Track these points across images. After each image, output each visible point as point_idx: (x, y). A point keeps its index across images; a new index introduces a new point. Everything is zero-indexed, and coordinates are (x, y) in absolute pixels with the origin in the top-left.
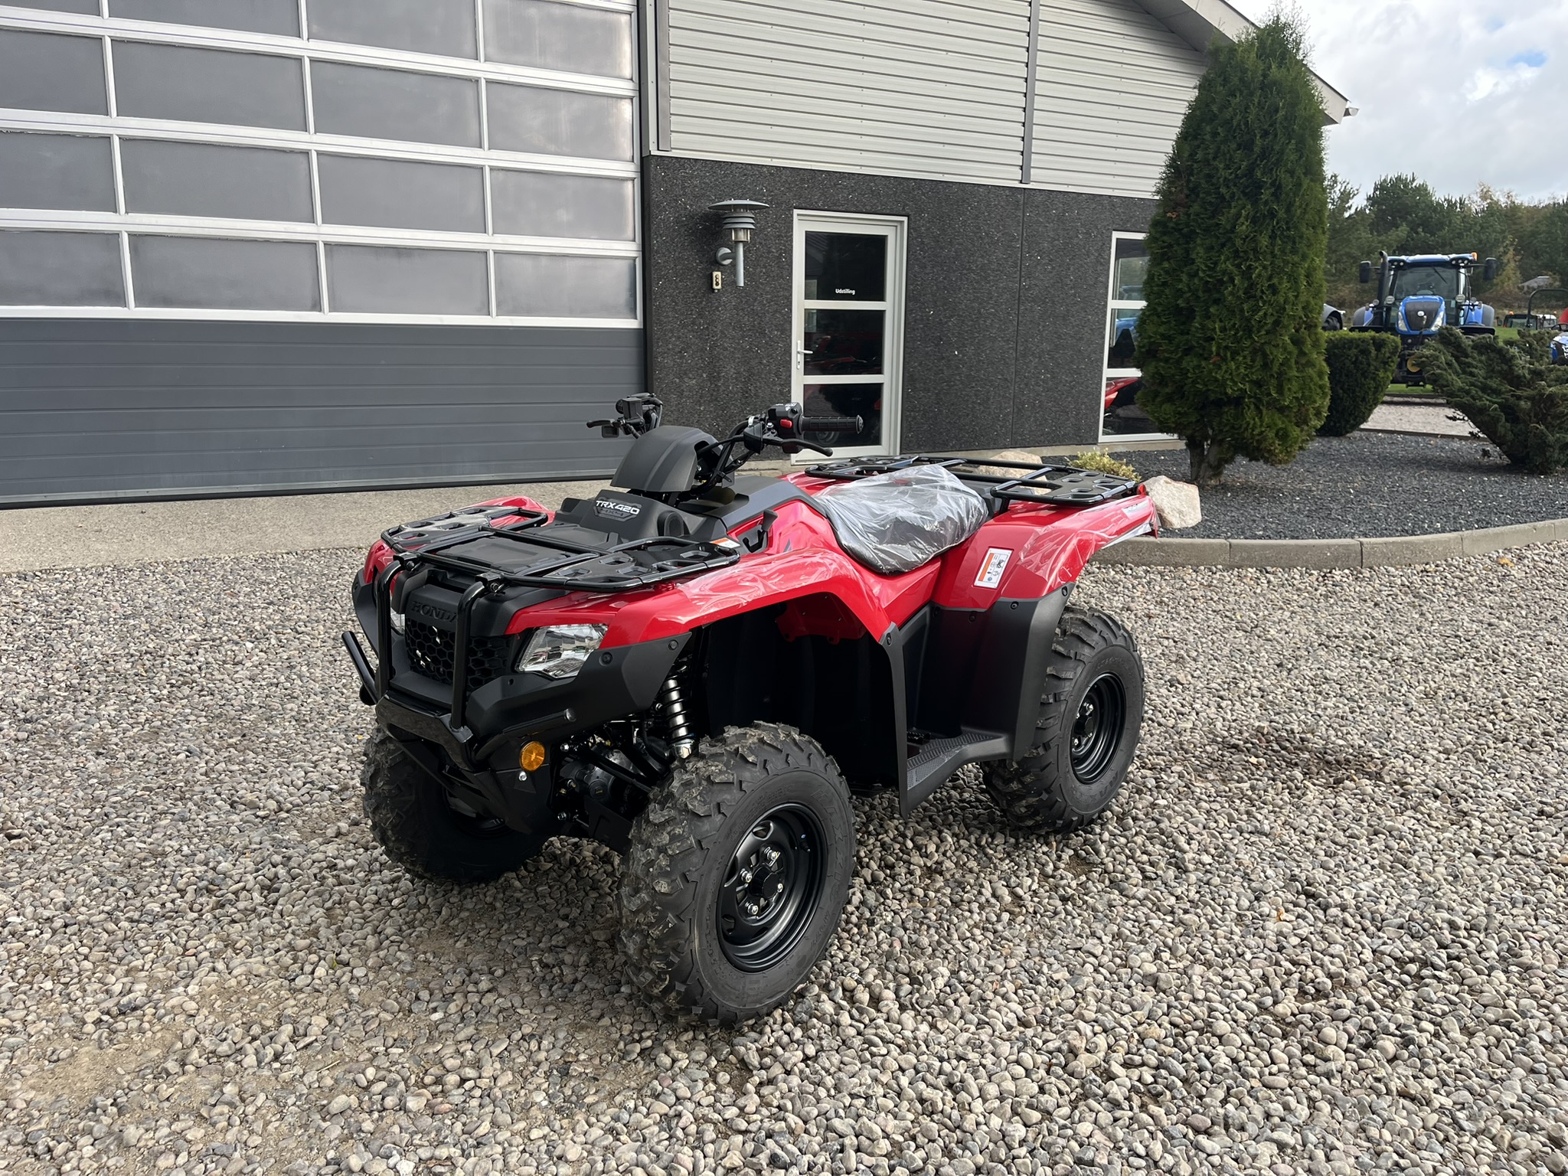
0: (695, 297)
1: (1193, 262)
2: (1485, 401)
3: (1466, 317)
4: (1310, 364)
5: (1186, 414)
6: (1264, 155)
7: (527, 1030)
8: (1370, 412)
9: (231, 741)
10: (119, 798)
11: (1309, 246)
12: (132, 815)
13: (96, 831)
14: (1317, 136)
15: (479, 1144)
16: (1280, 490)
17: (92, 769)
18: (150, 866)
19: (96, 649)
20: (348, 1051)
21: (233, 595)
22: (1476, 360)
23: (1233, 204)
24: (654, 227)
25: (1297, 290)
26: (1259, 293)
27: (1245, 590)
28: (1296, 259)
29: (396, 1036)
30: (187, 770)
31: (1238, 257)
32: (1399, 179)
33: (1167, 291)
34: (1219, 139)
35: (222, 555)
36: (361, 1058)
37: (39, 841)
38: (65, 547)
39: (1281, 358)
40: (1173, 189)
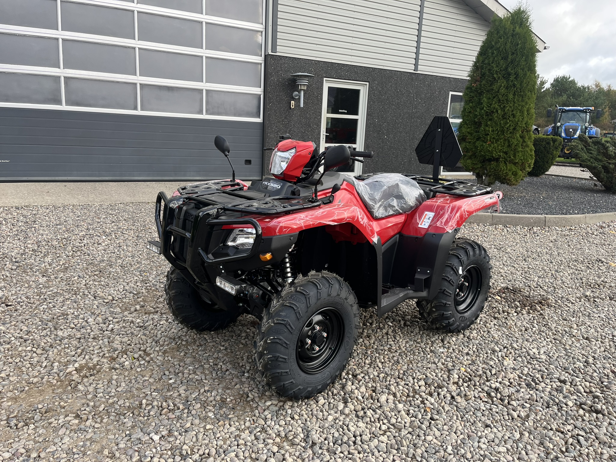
0: (284, 111)
1: (482, 103)
2: (596, 164)
3: (589, 132)
4: (527, 146)
5: (476, 164)
6: (512, 62)
7: (206, 388)
8: (550, 167)
9: (95, 273)
10: (51, 293)
11: (529, 99)
12: (56, 299)
13: (41, 305)
14: (533, 56)
15: (186, 431)
16: (513, 196)
17: (41, 281)
18: (62, 319)
19: (45, 236)
20: (135, 392)
21: (99, 218)
22: (593, 148)
23: (499, 81)
24: (268, 83)
25: (523, 116)
26: (508, 117)
27: (498, 233)
28: (523, 104)
29: (155, 388)
30: (78, 283)
31: (500, 102)
32: (564, 77)
33: (471, 115)
34: (494, 55)
35: (95, 203)
36: (141, 396)
37: (19, 308)
38: (34, 198)
39: (516, 143)
40: (475, 75)
